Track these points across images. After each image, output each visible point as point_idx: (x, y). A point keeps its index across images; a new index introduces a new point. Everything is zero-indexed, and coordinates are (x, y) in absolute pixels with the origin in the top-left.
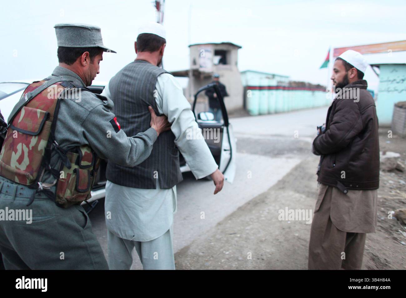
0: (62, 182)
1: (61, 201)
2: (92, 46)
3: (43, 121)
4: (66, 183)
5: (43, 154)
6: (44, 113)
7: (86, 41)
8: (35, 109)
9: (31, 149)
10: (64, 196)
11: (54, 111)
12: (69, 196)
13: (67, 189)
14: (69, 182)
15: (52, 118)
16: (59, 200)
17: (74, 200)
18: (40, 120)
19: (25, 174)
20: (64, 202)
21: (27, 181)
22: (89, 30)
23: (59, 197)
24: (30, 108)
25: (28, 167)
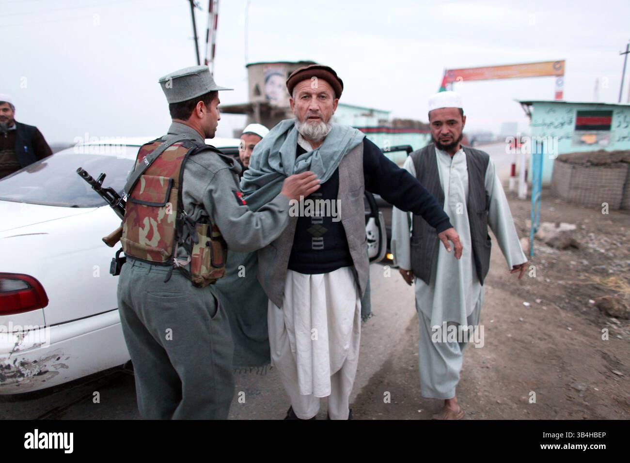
0: (195, 258)
1: (197, 280)
2: (204, 92)
3: (168, 188)
4: (200, 259)
5: (174, 226)
6: (167, 180)
7: (197, 90)
8: (156, 177)
9: (159, 222)
10: (200, 273)
11: (178, 176)
12: (205, 274)
13: (202, 266)
14: (204, 257)
15: (177, 185)
16: (196, 279)
17: (211, 278)
18: (165, 189)
19: (159, 250)
20: (201, 280)
21: (161, 258)
22: (196, 75)
23: (195, 276)
24: (151, 177)
25: (160, 242)
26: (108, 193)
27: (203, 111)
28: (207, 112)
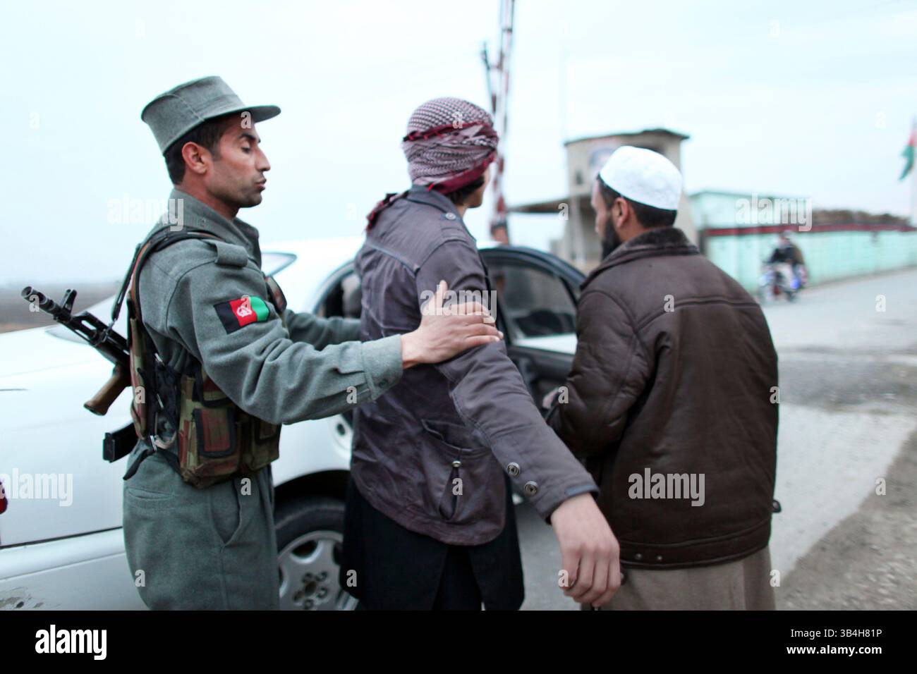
26: (84, 323)
27: (204, 158)
28: (214, 160)
